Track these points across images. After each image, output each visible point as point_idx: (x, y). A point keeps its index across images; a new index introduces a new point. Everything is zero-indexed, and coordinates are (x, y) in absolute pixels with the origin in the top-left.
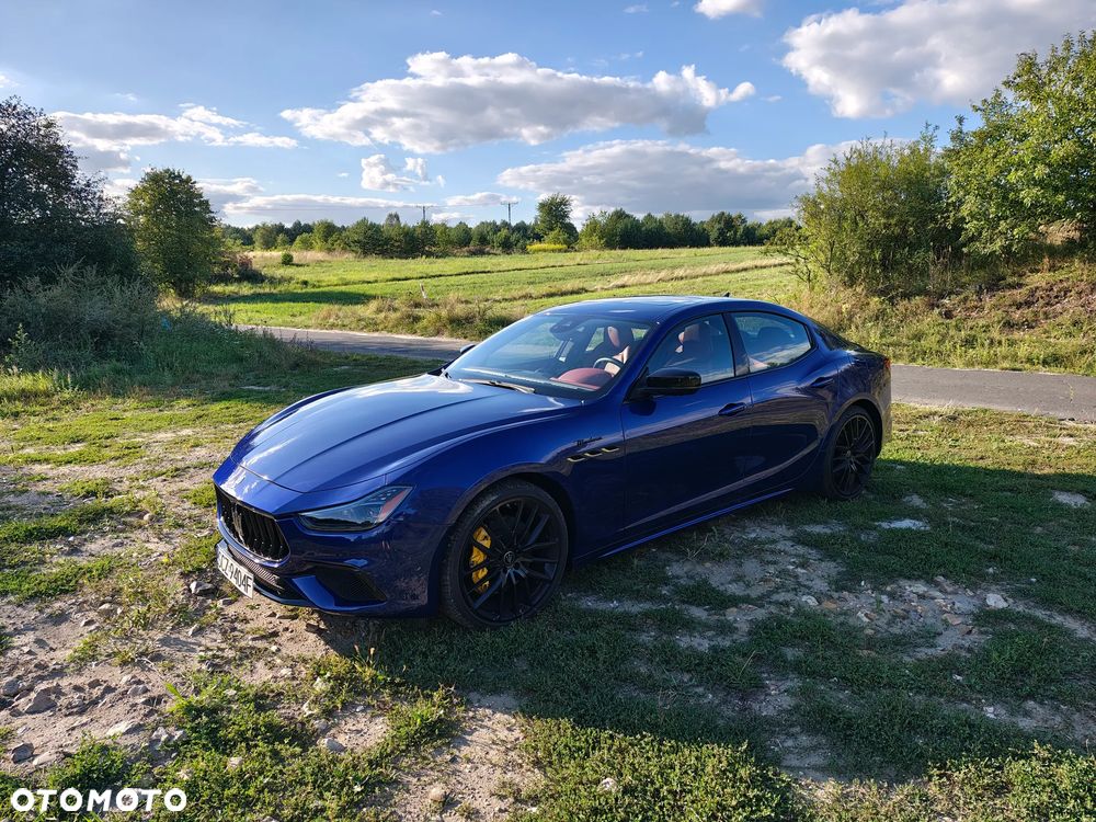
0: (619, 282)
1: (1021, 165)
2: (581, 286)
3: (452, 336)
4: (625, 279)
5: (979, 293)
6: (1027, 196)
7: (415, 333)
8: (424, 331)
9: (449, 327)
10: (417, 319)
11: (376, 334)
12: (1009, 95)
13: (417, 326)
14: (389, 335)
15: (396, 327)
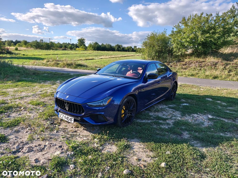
0: (101, 58)
1: (185, 38)
2: (93, 58)
3: (68, 68)
4: (102, 57)
5: (177, 62)
6: (186, 44)
7: (58, 67)
8: (60, 67)
9: (67, 66)
10: (58, 64)
11: (48, 67)
12: (180, 25)
13: (58, 65)
14: (51, 67)
15: (53, 65)
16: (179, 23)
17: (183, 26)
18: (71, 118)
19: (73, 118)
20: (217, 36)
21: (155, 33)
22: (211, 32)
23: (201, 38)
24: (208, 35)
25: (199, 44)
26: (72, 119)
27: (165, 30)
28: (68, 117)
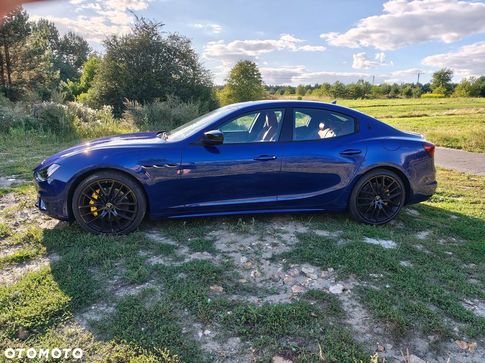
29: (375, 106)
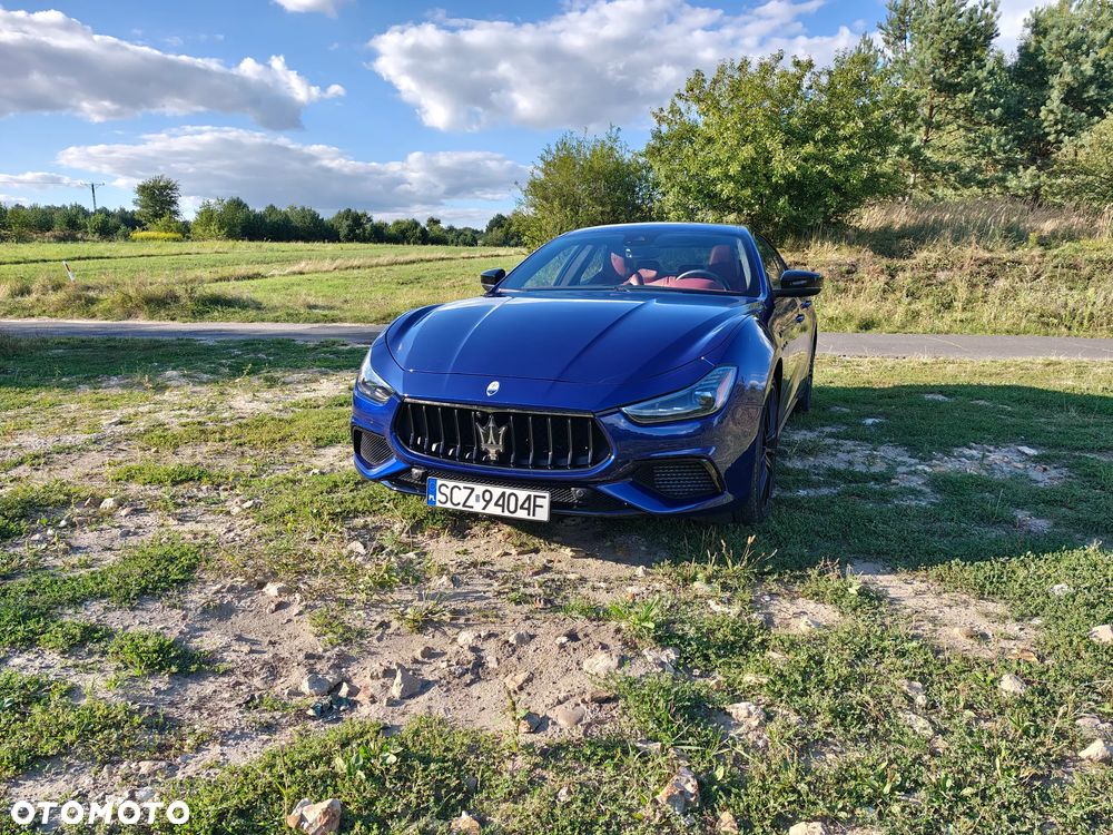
0: (296, 268)
2: (256, 271)
4: (302, 266)
6: (726, 189)
7: (94, 316)
8: (108, 313)
9: (146, 307)
10: (91, 301)
11: (33, 320)
13: (94, 308)
14: (54, 320)
15: (63, 308)
16: (676, 99)
17: (694, 114)
18: (533, 493)
19: (547, 495)
20: (842, 152)
21: (575, 143)
22: (818, 136)
23: (785, 163)
24: (809, 148)
25: (777, 191)
26: (539, 501)
27: (614, 130)
28: (508, 491)
29: (79, 259)
